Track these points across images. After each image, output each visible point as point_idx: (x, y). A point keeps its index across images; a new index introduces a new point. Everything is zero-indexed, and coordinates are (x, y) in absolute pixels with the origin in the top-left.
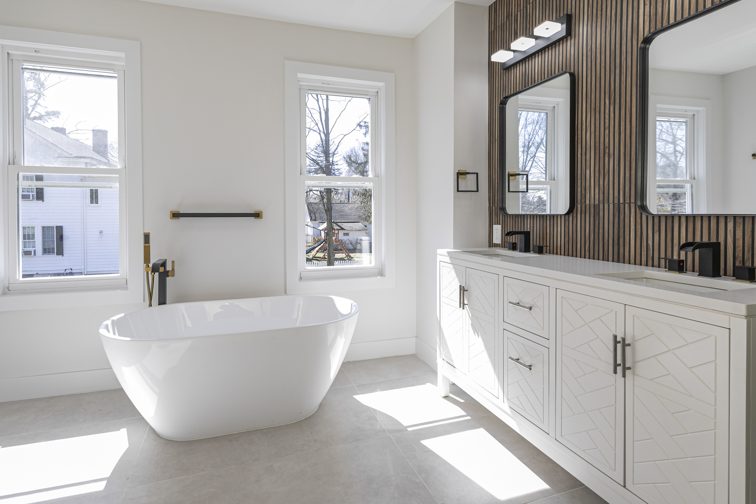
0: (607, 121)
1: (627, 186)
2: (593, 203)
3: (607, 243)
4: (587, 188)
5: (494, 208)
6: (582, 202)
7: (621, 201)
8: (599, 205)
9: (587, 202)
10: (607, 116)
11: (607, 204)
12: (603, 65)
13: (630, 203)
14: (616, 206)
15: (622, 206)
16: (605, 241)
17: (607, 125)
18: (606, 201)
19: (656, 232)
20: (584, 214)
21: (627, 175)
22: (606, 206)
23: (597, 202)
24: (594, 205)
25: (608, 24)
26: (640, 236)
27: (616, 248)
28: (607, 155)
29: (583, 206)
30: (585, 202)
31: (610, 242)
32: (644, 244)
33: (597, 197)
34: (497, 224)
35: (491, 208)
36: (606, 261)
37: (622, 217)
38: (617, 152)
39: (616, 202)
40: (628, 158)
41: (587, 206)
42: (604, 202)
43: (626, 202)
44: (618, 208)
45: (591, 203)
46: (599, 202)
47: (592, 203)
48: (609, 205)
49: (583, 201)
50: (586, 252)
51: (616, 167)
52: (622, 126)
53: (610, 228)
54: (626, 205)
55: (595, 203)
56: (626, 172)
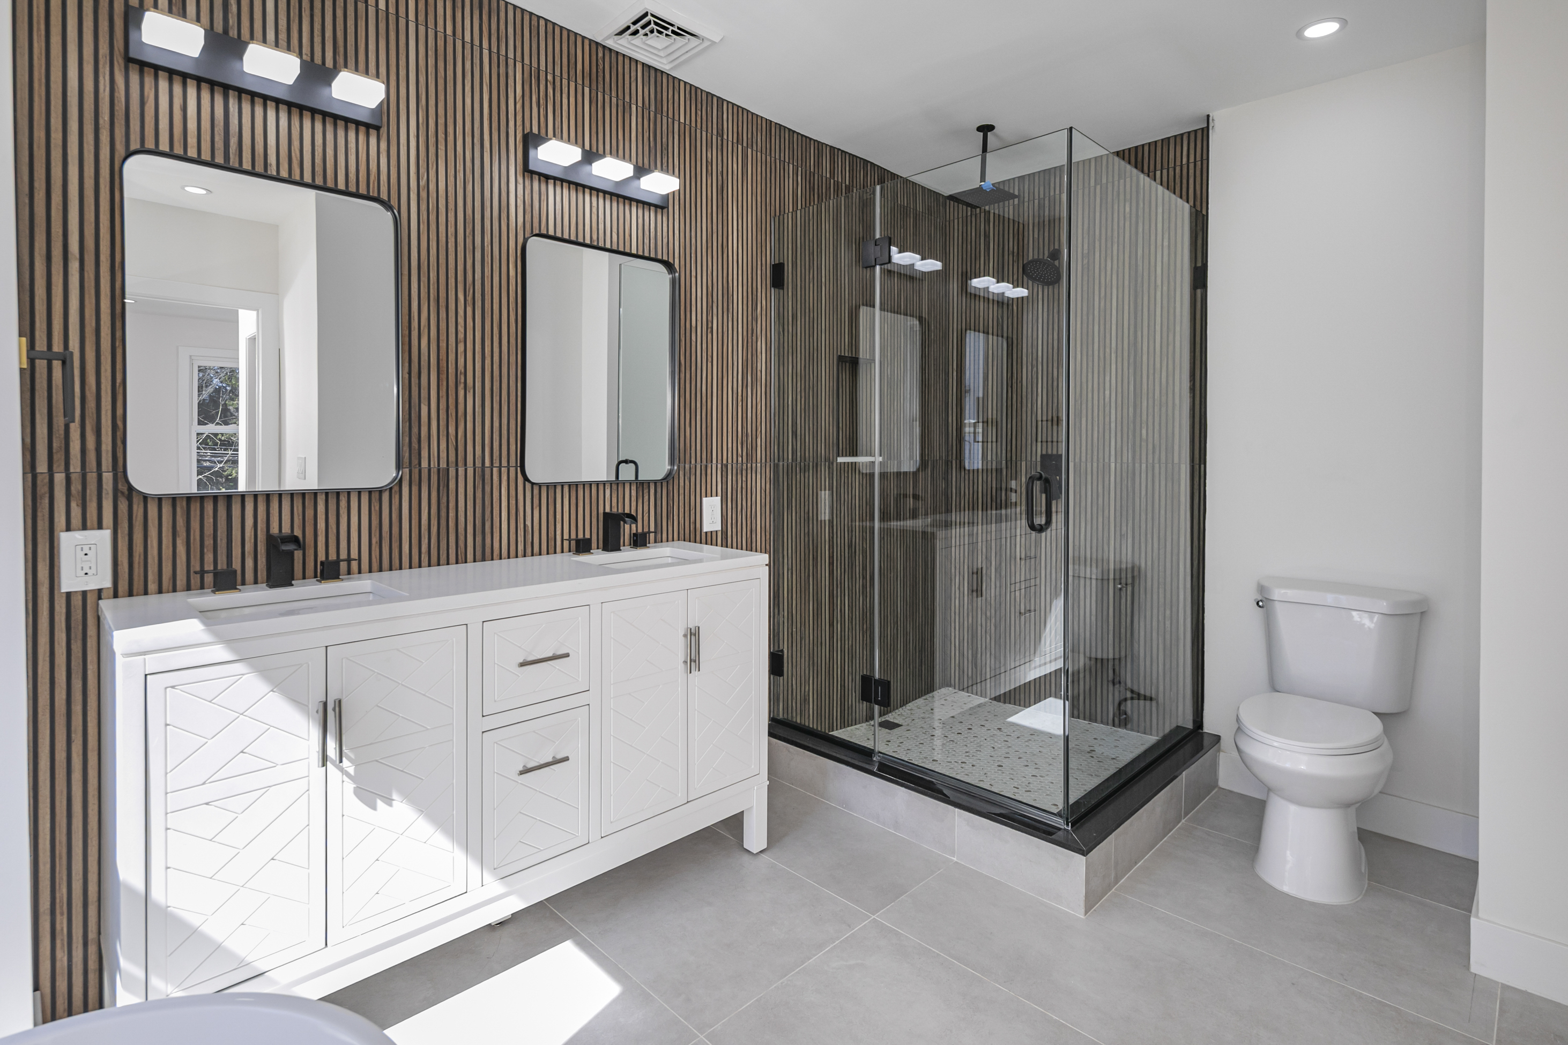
0: (461, 329)
1: (496, 441)
2: (436, 466)
3: (463, 532)
4: (422, 439)
5: (59, 478)
6: (413, 465)
7: (487, 463)
8: (448, 470)
9: (424, 464)
10: (461, 321)
11: (464, 468)
12: (451, 230)
13: (500, 467)
14: (478, 471)
15: (487, 471)
16: (459, 531)
17: (461, 336)
18: (461, 463)
19: (536, 507)
20: (417, 487)
21: (496, 424)
22: (461, 471)
23: (443, 465)
24: (439, 470)
25: (460, 167)
26: (514, 513)
27: (479, 539)
28: (461, 387)
29: (416, 471)
30: (420, 464)
31: (468, 531)
32: (521, 526)
33: (443, 455)
34: (84, 527)
35: (43, 481)
36: (462, 563)
37: (488, 489)
38: (478, 385)
39: (478, 464)
40: (496, 399)
41: (422, 471)
42: (457, 464)
43: (494, 465)
44: (482, 475)
45: (432, 466)
46: (448, 465)
47: (434, 465)
48: (466, 470)
49: (415, 462)
50: (423, 556)
51: (478, 409)
52: (488, 346)
53: (468, 507)
54: (495, 469)
55: (441, 466)
56: (494, 419)
